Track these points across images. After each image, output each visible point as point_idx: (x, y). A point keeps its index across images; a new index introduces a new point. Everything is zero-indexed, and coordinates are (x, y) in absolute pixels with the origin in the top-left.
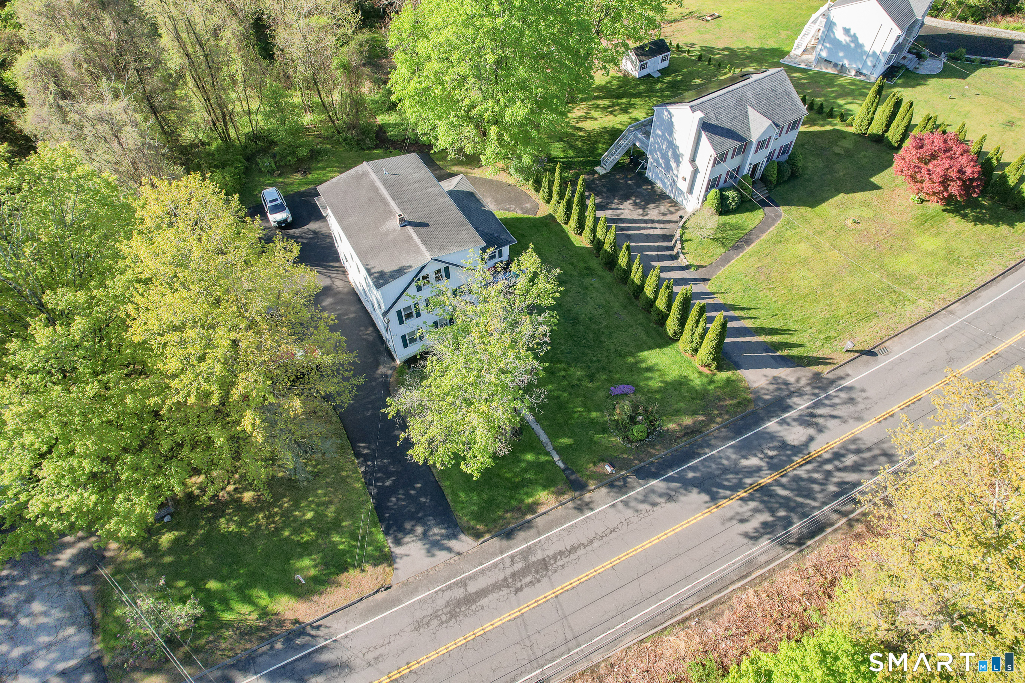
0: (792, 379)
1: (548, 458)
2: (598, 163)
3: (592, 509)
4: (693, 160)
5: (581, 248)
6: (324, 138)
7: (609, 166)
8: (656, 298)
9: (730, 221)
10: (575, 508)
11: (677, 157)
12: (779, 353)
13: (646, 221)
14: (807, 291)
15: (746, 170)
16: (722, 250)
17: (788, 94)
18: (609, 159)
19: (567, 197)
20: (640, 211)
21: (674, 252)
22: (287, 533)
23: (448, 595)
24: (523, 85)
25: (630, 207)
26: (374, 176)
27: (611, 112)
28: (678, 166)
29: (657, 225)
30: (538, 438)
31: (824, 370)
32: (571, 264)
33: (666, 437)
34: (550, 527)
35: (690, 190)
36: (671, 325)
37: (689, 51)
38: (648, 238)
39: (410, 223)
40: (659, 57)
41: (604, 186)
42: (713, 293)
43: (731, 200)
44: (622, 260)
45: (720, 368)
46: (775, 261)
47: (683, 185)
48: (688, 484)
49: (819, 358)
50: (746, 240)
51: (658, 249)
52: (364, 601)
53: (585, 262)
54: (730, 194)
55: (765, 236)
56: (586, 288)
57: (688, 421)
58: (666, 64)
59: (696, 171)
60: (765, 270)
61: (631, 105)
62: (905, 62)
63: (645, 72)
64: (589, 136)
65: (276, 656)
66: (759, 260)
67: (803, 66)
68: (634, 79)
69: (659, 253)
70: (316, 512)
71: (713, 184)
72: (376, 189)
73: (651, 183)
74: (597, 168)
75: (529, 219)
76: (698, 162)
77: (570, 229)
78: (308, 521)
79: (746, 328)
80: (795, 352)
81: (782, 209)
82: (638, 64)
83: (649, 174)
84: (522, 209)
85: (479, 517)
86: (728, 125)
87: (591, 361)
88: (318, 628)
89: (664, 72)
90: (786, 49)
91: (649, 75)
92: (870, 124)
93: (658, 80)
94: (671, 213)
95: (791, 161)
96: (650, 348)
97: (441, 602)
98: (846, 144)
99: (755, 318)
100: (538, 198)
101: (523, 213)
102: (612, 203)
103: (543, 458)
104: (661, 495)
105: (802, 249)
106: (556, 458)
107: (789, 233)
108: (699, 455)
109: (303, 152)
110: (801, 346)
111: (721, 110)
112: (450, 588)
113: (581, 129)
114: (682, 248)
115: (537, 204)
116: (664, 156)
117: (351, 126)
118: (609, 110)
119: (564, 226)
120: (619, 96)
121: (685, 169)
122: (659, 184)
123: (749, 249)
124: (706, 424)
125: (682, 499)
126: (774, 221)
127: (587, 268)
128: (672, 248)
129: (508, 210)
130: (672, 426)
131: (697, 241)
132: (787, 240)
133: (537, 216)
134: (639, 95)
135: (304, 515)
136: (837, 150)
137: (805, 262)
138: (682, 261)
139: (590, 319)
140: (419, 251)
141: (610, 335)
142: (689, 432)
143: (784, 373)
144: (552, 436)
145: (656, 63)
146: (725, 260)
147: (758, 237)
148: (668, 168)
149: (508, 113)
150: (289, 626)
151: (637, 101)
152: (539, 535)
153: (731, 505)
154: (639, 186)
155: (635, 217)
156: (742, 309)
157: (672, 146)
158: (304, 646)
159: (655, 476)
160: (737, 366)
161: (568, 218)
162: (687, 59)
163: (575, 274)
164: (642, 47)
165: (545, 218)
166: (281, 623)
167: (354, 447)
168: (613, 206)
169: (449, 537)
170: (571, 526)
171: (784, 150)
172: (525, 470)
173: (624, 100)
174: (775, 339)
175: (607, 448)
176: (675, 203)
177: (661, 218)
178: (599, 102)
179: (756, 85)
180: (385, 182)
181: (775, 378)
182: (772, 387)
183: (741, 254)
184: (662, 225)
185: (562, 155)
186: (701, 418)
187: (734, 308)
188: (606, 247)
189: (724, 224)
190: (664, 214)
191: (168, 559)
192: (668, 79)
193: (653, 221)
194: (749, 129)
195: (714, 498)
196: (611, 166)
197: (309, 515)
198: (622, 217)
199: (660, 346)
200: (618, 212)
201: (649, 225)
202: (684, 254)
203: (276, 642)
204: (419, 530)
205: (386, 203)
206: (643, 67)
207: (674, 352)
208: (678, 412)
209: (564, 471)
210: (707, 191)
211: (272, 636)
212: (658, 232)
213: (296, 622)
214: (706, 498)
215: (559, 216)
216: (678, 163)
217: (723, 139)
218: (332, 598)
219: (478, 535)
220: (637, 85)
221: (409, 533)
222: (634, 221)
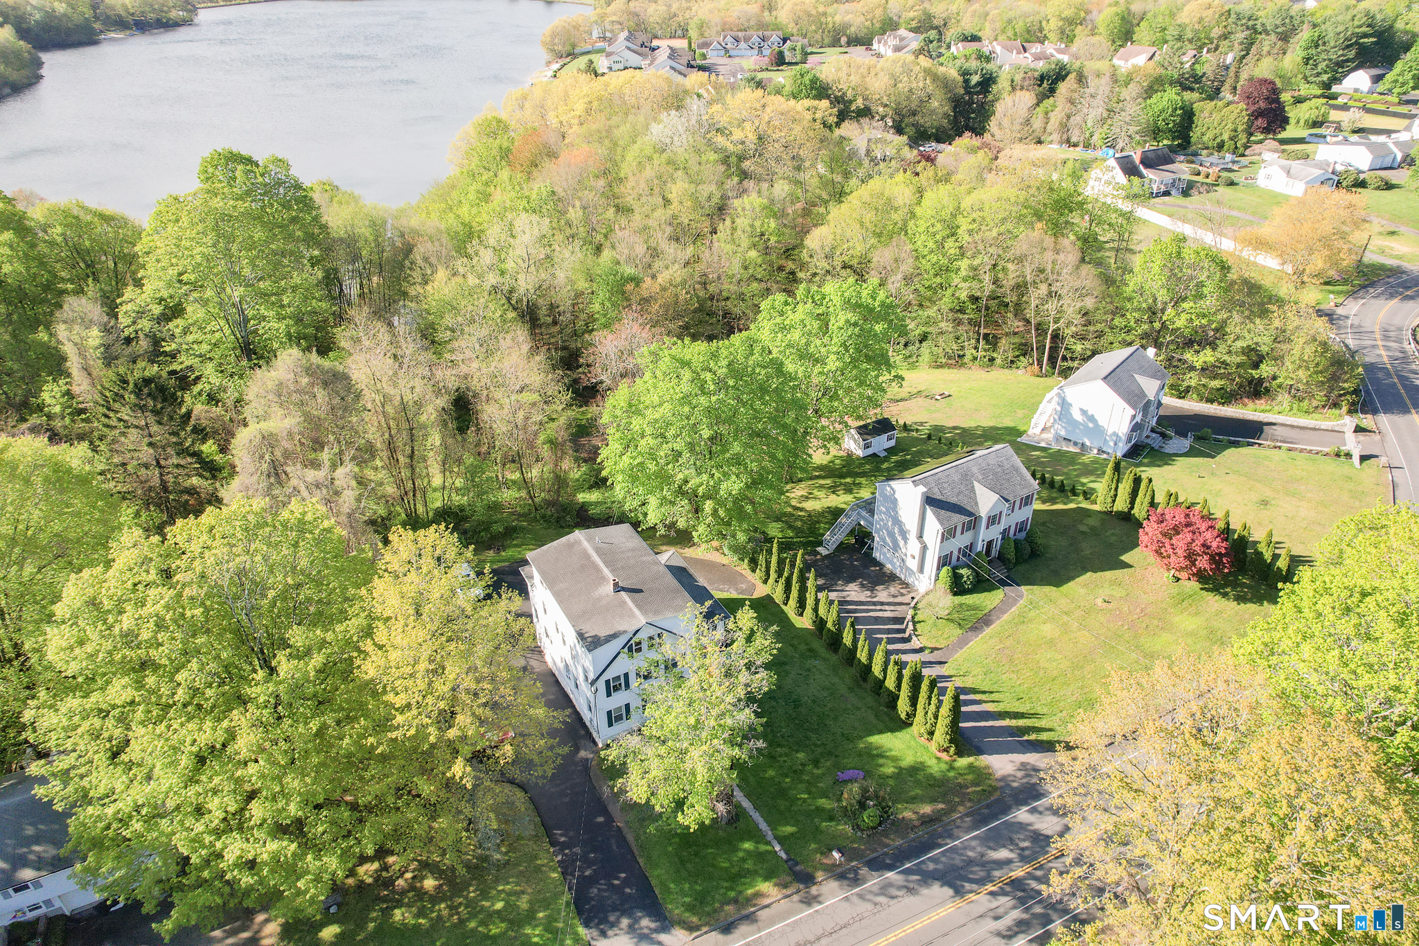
0: (1042, 765)
1: (769, 848)
2: (820, 544)
3: (820, 903)
4: (920, 537)
5: (803, 629)
6: (520, 515)
7: (832, 547)
8: (885, 678)
9: (967, 602)
10: (801, 901)
11: (904, 534)
12: (1026, 738)
13: (874, 604)
14: (1055, 673)
15: (980, 547)
16: (959, 631)
17: (1017, 470)
18: (832, 539)
19: (786, 574)
20: (869, 593)
21: (907, 635)
22: (472, 924)
24: (738, 461)
25: (857, 588)
26: (586, 544)
27: (834, 492)
28: (906, 543)
29: (887, 607)
30: (757, 825)
32: (792, 646)
33: (903, 827)
34: (773, 923)
35: (921, 570)
36: (903, 706)
37: (917, 430)
38: (877, 620)
39: (624, 589)
40: (885, 436)
41: (827, 566)
42: (950, 677)
43: (965, 579)
44: (847, 639)
45: (960, 753)
46: (1018, 643)
47: (913, 564)
48: (928, 877)
50: (985, 621)
51: (889, 631)
53: (807, 644)
54: (964, 572)
55: (1006, 617)
56: (809, 670)
57: (927, 809)
58: (892, 443)
59: (924, 548)
60: (1007, 652)
61: (856, 485)
62: (1148, 441)
63: (870, 451)
64: (809, 516)
66: (1001, 641)
67: (1043, 444)
68: (859, 458)
69: (890, 636)
70: (507, 902)
71: (944, 561)
72: (588, 557)
73: (881, 565)
74: (819, 549)
75: (745, 598)
76: (925, 538)
77: (790, 610)
78: (498, 912)
79: (988, 712)
80: (1044, 736)
81: (1023, 588)
82: (862, 443)
83: (877, 555)
84: (737, 590)
85: (690, 908)
86: (954, 500)
87: (816, 745)
89: (891, 451)
90: (1022, 428)
91: (874, 455)
92: (1114, 501)
93: (886, 459)
94: (902, 595)
95: (1030, 538)
96: (881, 732)
98: (1091, 522)
99: (998, 701)
100: (755, 578)
101: (739, 593)
102: (836, 584)
103: (763, 848)
104: (900, 888)
105: (1048, 630)
106: (778, 848)
107: (1032, 614)
108: (940, 846)
109: (498, 528)
110: (1050, 730)
111: (946, 485)
113: (802, 509)
114: (915, 630)
115: (754, 585)
116: (891, 535)
117: (549, 503)
118: (833, 490)
119: (783, 607)
120: (842, 476)
121: (913, 547)
122: (889, 566)
123: (988, 631)
124: (947, 812)
125: (925, 891)
126: (1015, 602)
127: (811, 650)
128: (904, 631)
129: (722, 590)
130: (908, 814)
131: (930, 622)
132: (1031, 621)
133: (753, 596)
134: (863, 475)
135: (493, 905)
136: (1083, 528)
137: (1051, 643)
138: (916, 643)
139: (814, 701)
140: (632, 615)
141: (836, 719)
142: (927, 821)
143: (1032, 758)
144: (772, 825)
145: (881, 443)
146: (962, 643)
147: (999, 618)
148: (896, 547)
149: (724, 486)
151: (863, 480)
152: (759, 930)
153: (980, 900)
154: (866, 567)
155: (863, 599)
156: (984, 692)
157: (897, 521)
159: (890, 868)
160: (979, 751)
161: (788, 598)
162: (916, 439)
163: (797, 655)
164: (865, 426)
165: (762, 599)
167: (549, 835)
168: (838, 588)
169: (656, 931)
170: (796, 921)
171: (1021, 527)
172: (743, 860)
173: (848, 480)
174: (1021, 723)
175: (834, 837)
176: (906, 585)
177: (891, 600)
178: (822, 482)
179: (981, 460)
180: (597, 550)
181: (1023, 764)
182: (1020, 774)
183: (980, 636)
184: (892, 608)
185: (779, 535)
186: (941, 806)
187: (974, 691)
188: (829, 625)
189: (961, 605)
190: (894, 596)
192: (894, 458)
193: (882, 604)
194: (976, 504)
195: (959, 892)
196: (834, 546)
197: (499, 905)
198: (850, 598)
199: (892, 730)
200: (845, 594)
201: (878, 607)
202: (917, 636)
204: (625, 922)
205: (598, 570)
206: (867, 446)
207: (908, 737)
208: (913, 800)
209: (787, 861)
210: (939, 569)
212: (888, 614)
214: (950, 892)
215: (778, 596)
216: (905, 539)
217: (949, 513)
219: (691, 928)
220: (861, 465)
221: (613, 925)
222: (861, 603)
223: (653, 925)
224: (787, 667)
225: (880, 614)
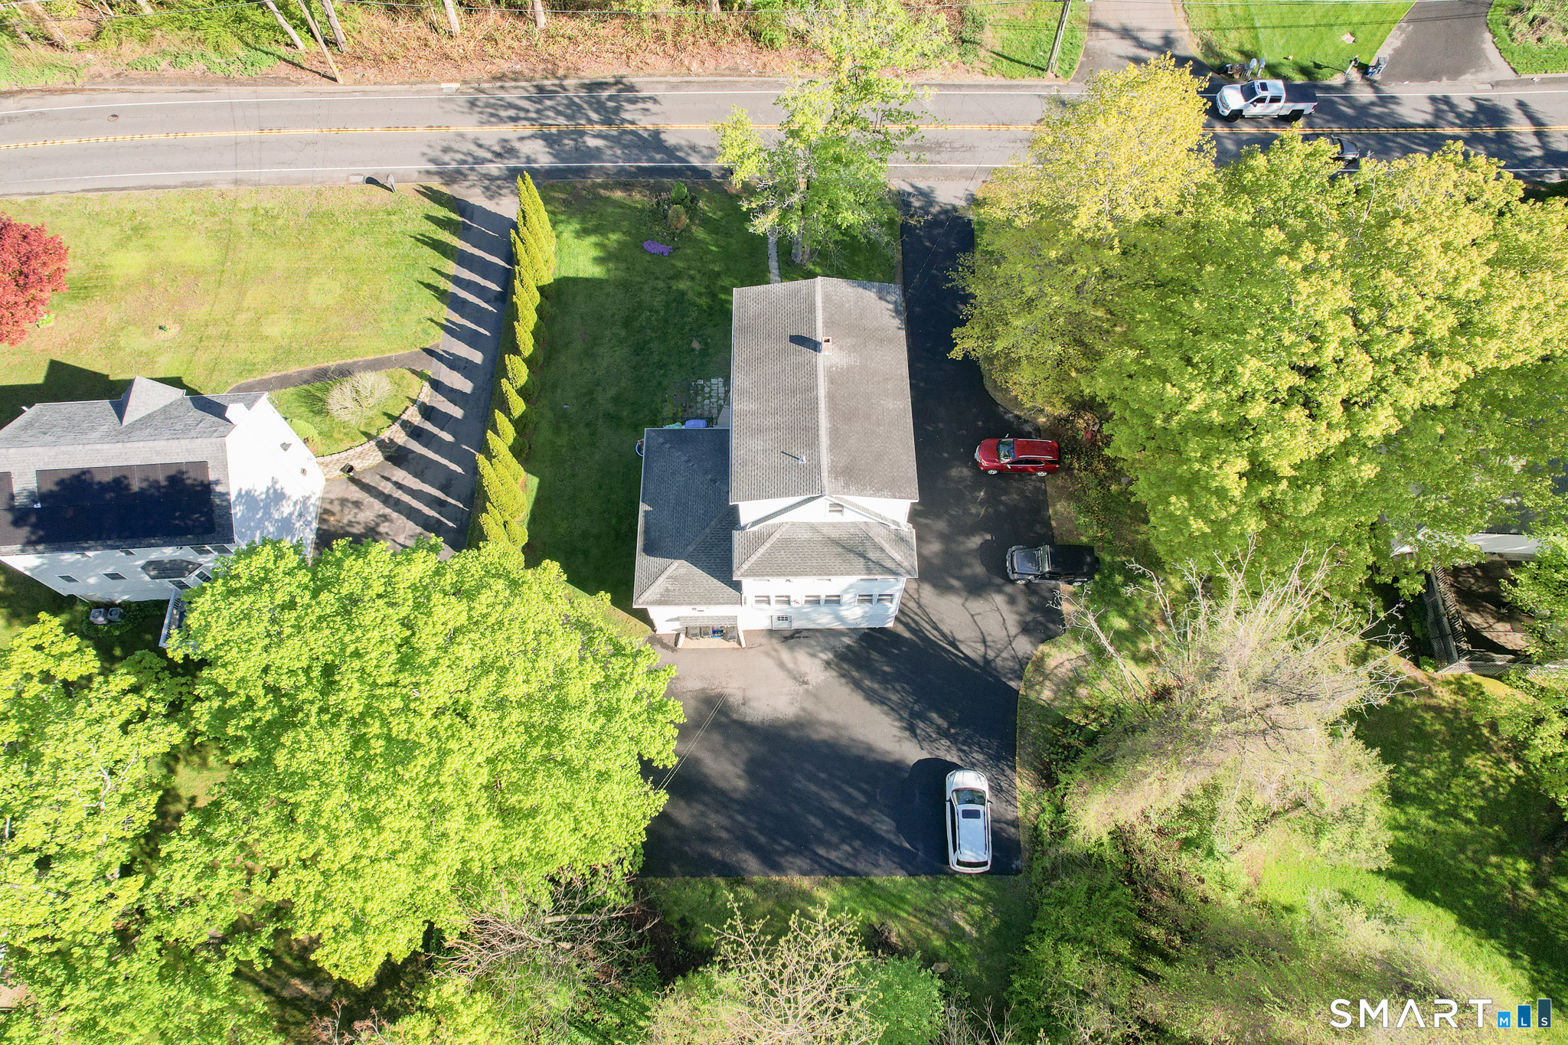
0: (478, 191)
11: (277, 494)
13: (396, 503)
14: (341, 276)
23: (937, 158)
28: (284, 496)
29: (387, 488)
31: (436, 184)
38: (422, 470)
42: (444, 327)
48: (670, 152)
49: (429, 198)
50: (320, 375)
53: (553, 443)
55: (293, 369)
66: (343, 339)
69: (435, 430)
72: (834, 432)
80: (442, 212)
94: (344, 501)
97: (944, 156)
99: (434, 270)
104: (699, 152)
105: (276, 327)
107: (263, 356)
108: (639, 168)
110: (429, 218)
112: (932, 162)
123: (335, 362)
124: (604, 186)
125: (683, 143)
130: (637, 196)
132: (276, 348)
138: (426, 395)
142: (626, 187)
143: (477, 199)
146: (377, 365)
147: (303, 371)
153: (645, 124)
156: (435, 289)
159: (694, 169)
174: (446, 237)
177: (368, 499)
180: (813, 443)
181: (491, 197)
182: (504, 192)
183: (349, 361)
184: (383, 484)
186: (602, 192)
187: (442, 295)
190: (357, 503)
193: (387, 499)
195: (656, 134)
201: (398, 493)
202: (414, 401)
205: (831, 397)
214: (663, 136)
216: (282, 494)
221: (945, 212)
223: (912, 199)
224: (609, 407)
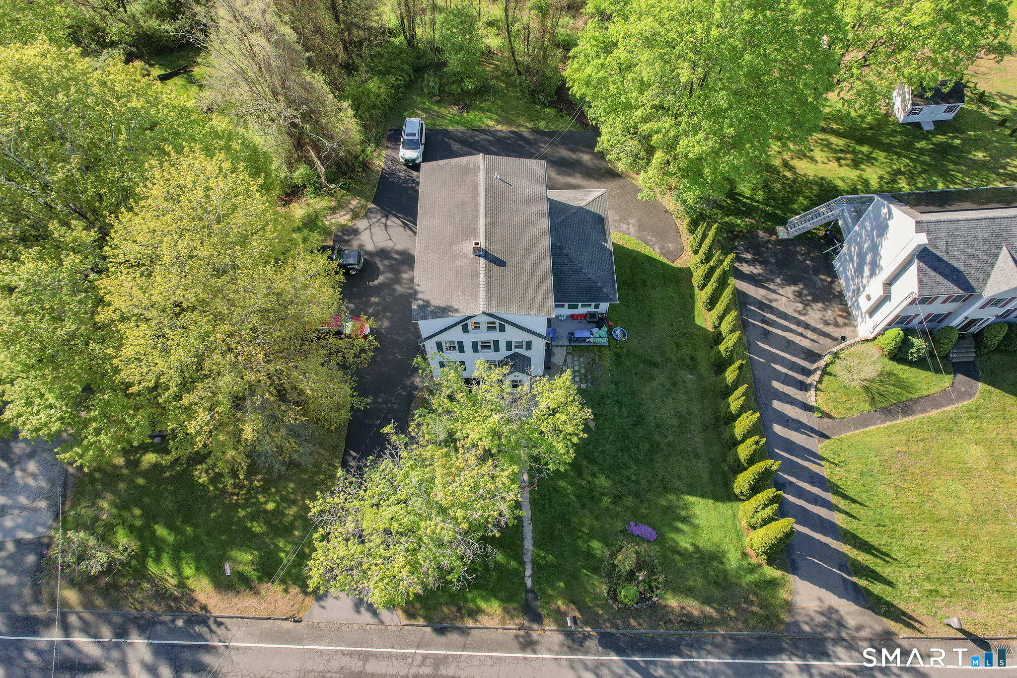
0: (851, 622)
1: (520, 568)
2: (783, 222)
3: (535, 652)
4: (889, 283)
5: (700, 328)
7: (794, 232)
8: (742, 441)
9: (900, 373)
10: (517, 641)
11: (875, 267)
12: (855, 579)
13: (799, 323)
14: (945, 513)
15: (957, 322)
16: (867, 407)
18: (801, 223)
19: (712, 263)
20: (800, 306)
21: (809, 380)
22: (242, 513)
23: (345, 661)
24: (717, 114)
25: (791, 296)
26: (481, 177)
27: (838, 159)
28: (871, 276)
29: (809, 334)
30: (522, 539)
31: (902, 632)
32: (677, 345)
33: (657, 612)
34: (478, 648)
35: (872, 312)
36: (742, 482)
37: (994, 106)
38: (789, 346)
39: (485, 255)
40: (944, 106)
41: (775, 254)
42: (822, 458)
43: (913, 350)
45: (770, 562)
46: (926, 454)
47: (865, 305)
49: (904, 613)
50: (907, 408)
51: (793, 366)
52: (271, 621)
53: (694, 348)
54: (918, 342)
55: (933, 413)
56: (675, 384)
57: (694, 607)
58: (950, 116)
59: (886, 298)
60: (906, 459)
61: (870, 159)
63: (914, 119)
64: (795, 181)
65: (174, 632)
66: (906, 443)
68: (895, 124)
69: (790, 373)
70: (277, 506)
71: (900, 321)
72: (476, 194)
73: (834, 275)
74: (780, 229)
75: (662, 263)
76: (894, 288)
77: (702, 297)
78: (266, 512)
79: (834, 525)
80: (877, 589)
81: (981, 386)
82: (909, 107)
83: (837, 264)
84: (662, 248)
86: (958, 263)
87: (629, 479)
88: (220, 624)
89: (941, 126)
91: (918, 125)
93: (926, 136)
94: (837, 325)
96: (704, 496)
97: (335, 665)
99: (853, 517)
100: (688, 240)
101: (662, 254)
102: (773, 281)
105: (975, 454)
106: (528, 572)
107: (968, 425)
108: (682, 655)
110: (890, 584)
111: (960, 240)
112: (351, 654)
113: (791, 169)
114: (820, 381)
115: (683, 249)
116: (862, 256)
118: (838, 156)
119: (697, 290)
120: (861, 141)
121: (874, 288)
122: (842, 284)
123: (901, 421)
124: (713, 623)
126: (962, 396)
127: (693, 358)
128: (808, 373)
129: (647, 243)
130: (673, 604)
132: (961, 433)
133: (675, 265)
134: (888, 148)
135: (266, 503)
137: (966, 473)
138: (810, 398)
139: (657, 426)
140: (475, 296)
141: (667, 457)
142: (689, 622)
143: (846, 608)
144: (537, 544)
145: (936, 113)
146: (863, 421)
147: (925, 411)
148: (859, 271)
149: (683, 142)
150: (196, 609)
151: (881, 156)
152: (464, 648)
154: (817, 272)
155: (790, 312)
156: (845, 497)
157: (875, 249)
158: (200, 637)
159: (620, 652)
160: (793, 568)
161: (704, 285)
162: (985, 119)
163: (675, 359)
164: (925, 89)
165: (681, 271)
166: (192, 601)
167: (346, 452)
168: (772, 286)
170: (500, 658)
173: (865, 149)
174: (862, 557)
175: (586, 591)
176: (848, 314)
177: (820, 326)
178: (834, 140)
180: (489, 188)
181: (831, 610)
182: (820, 619)
183: (888, 423)
184: (815, 337)
185: (748, 193)
186: (711, 612)
187: (836, 490)
189: (890, 374)
190: (826, 323)
191: (141, 481)
192: (940, 138)
193: (807, 326)
194: (986, 278)
196: (797, 233)
197: (270, 506)
198: (774, 305)
199: (717, 498)
200: (774, 296)
201: (800, 330)
202: (817, 389)
203: (179, 617)
205: (475, 218)
206: (912, 113)
207: (730, 512)
208: (689, 592)
209: (528, 591)
210: (890, 326)
211: (179, 609)
212: (805, 343)
213: (204, 608)
215: (697, 276)
216: (873, 274)
217: (940, 278)
218: (246, 603)
220: (894, 133)
222: (784, 316)
224: (656, 372)
225: (797, 339)
